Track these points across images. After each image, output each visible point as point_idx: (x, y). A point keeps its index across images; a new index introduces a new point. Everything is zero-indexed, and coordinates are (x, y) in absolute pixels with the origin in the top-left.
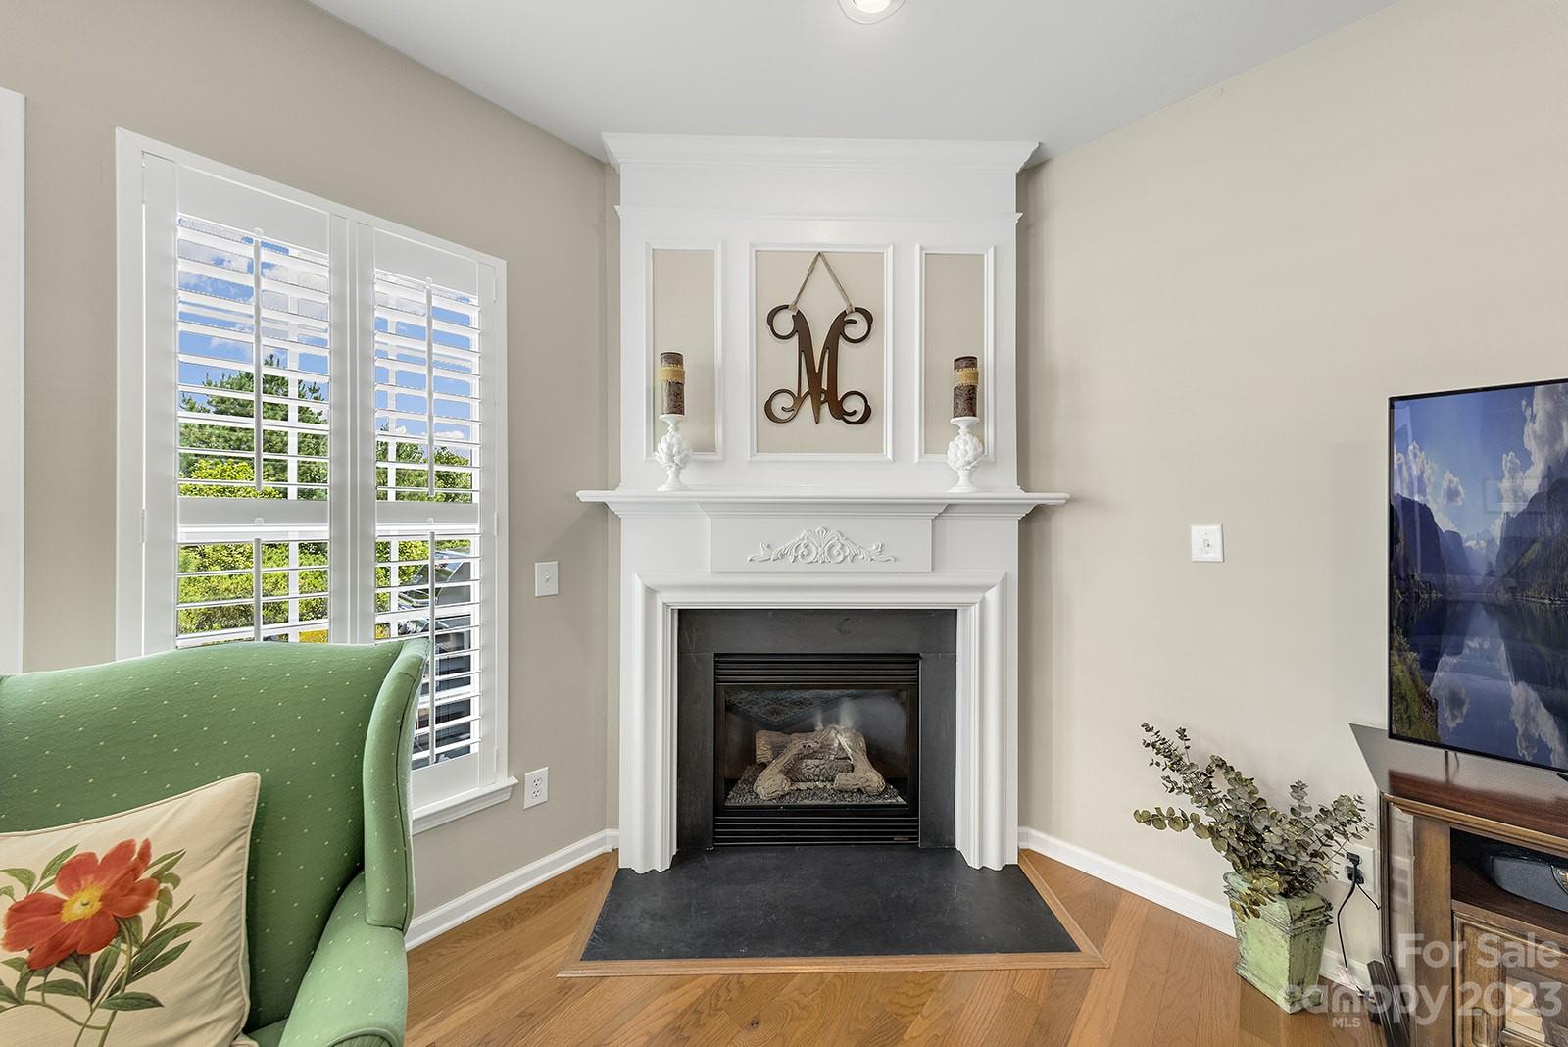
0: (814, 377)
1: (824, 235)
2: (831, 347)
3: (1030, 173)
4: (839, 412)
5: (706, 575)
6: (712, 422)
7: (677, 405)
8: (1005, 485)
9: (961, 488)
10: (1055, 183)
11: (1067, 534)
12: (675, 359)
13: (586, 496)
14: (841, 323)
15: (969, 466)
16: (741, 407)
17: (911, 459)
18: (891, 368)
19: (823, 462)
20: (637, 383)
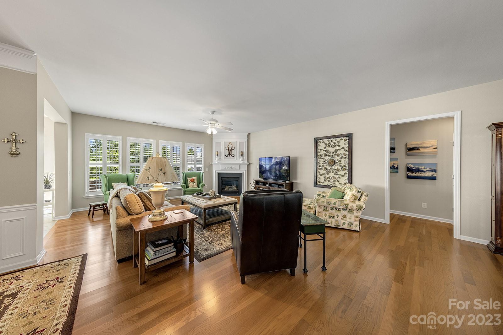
0: (230, 153)
1: (230, 141)
2: (231, 150)
3: (249, 134)
4: (232, 156)
5: (220, 169)
6: (221, 156)
7: (218, 156)
8: (246, 162)
9: (241, 162)
10: (251, 136)
11: (251, 165)
12: (217, 152)
13: (210, 163)
14: (232, 148)
15: (242, 160)
16: (223, 155)
17: (238, 160)
18: (236, 152)
19: (230, 160)
20: (214, 153)
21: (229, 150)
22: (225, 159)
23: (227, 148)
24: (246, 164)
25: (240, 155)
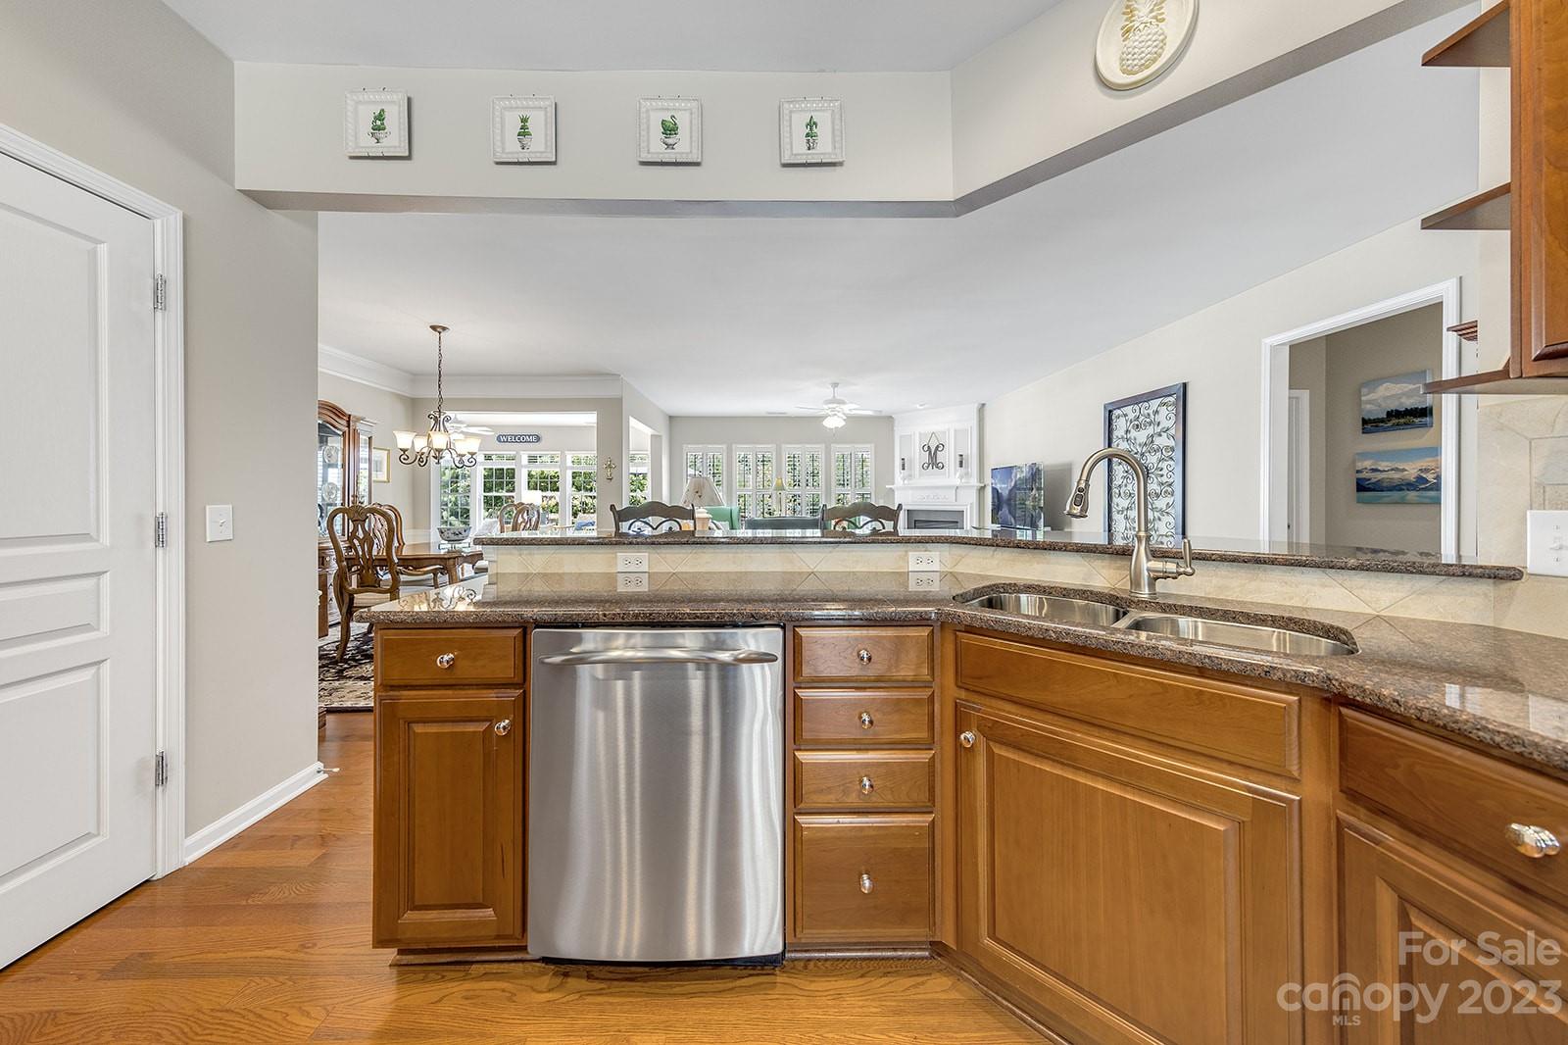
0: (932, 460)
1: (934, 429)
2: (935, 452)
3: (982, 405)
4: (937, 467)
5: (910, 502)
6: (911, 470)
7: (904, 468)
8: (973, 482)
9: (961, 483)
12: (903, 459)
13: (888, 486)
14: (938, 447)
15: (961, 477)
16: (918, 466)
17: (952, 476)
18: (948, 457)
19: (935, 478)
20: (898, 463)
21: (930, 452)
22: (920, 475)
23: (926, 448)
24: (973, 486)
25: (958, 463)
